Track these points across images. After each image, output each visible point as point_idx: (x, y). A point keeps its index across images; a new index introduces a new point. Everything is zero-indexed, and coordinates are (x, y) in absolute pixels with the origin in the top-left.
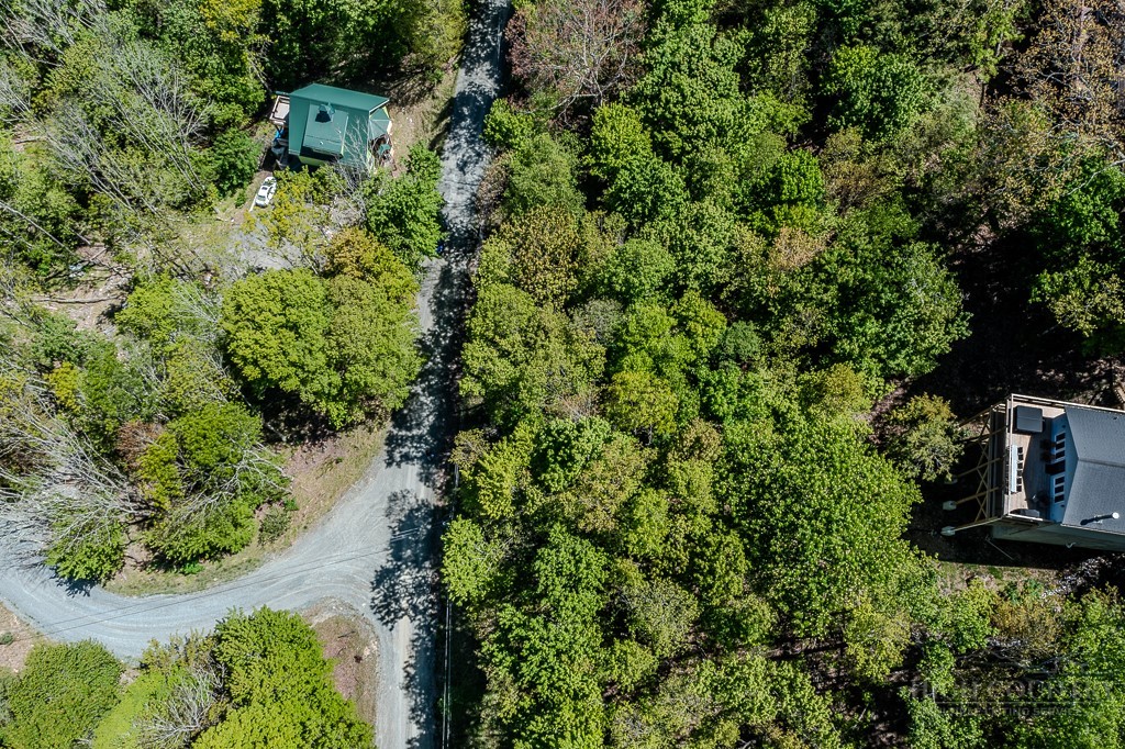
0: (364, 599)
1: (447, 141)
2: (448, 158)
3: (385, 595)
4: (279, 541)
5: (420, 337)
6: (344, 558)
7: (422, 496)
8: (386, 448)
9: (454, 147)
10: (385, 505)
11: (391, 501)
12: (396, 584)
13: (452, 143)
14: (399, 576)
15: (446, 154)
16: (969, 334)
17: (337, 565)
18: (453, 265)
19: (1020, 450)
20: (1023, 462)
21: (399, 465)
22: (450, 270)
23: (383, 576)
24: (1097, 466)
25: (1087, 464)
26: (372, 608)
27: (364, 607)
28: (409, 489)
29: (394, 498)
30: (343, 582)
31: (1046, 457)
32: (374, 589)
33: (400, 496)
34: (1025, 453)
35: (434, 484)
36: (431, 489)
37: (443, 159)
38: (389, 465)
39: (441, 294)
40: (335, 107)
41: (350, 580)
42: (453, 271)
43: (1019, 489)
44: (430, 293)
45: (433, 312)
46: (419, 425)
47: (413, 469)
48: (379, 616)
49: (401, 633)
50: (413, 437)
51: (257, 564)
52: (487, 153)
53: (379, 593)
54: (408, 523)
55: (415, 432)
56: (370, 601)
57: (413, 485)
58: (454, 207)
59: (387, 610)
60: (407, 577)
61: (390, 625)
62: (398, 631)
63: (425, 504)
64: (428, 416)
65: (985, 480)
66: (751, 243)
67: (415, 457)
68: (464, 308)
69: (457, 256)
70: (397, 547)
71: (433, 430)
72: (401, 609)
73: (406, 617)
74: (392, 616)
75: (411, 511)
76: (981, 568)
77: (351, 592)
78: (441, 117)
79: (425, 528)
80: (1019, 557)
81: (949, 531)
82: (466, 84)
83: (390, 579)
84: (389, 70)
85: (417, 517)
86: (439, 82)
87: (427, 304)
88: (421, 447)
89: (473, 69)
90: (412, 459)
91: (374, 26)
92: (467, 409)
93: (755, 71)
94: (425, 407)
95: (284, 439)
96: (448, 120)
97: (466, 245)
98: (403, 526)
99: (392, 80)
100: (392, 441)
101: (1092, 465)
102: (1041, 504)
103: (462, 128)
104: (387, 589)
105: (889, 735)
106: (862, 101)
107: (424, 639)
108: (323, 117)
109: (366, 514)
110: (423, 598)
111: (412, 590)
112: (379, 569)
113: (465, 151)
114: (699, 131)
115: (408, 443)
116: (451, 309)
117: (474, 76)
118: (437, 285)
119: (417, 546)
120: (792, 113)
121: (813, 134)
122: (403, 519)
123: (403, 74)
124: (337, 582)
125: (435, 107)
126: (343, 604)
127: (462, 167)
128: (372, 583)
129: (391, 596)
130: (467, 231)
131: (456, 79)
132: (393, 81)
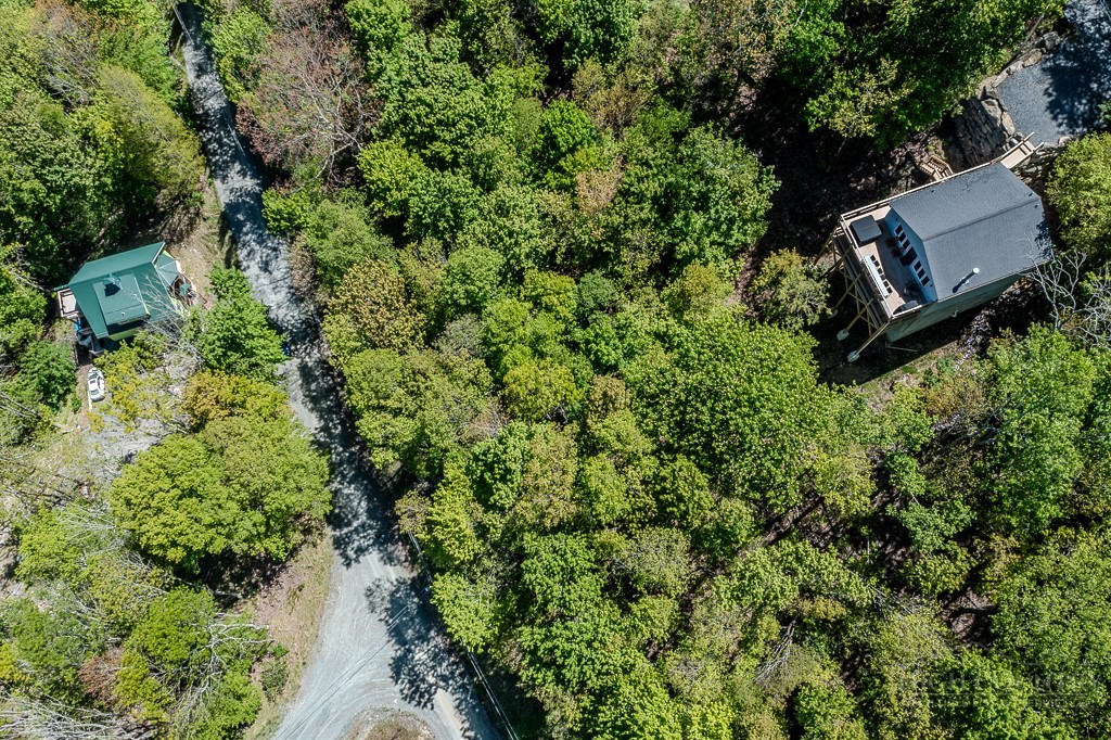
0: (393, 695)
1: (239, 252)
2: (248, 267)
3: (410, 682)
4: (287, 690)
5: (312, 438)
6: (354, 670)
7: (393, 578)
8: (337, 552)
9: (249, 254)
10: (365, 603)
11: (368, 596)
12: (414, 666)
13: (245, 252)
14: (413, 658)
15: (245, 264)
16: (779, 184)
17: (351, 680)
18: (307, 359)
19: (873, 258)
20: (881, 266)
21: (357, 561)
22: (306, 365)
23: (398, 666)
24: (940, 238)
25: (931, 241)
26: (405, 699)
27: (397, 703)
28: (377, 576)
29: (370, 593)
30: (366, 692)
31: (897, 253)
32: (397, 683)
33: (374, 588)
34: (878, 258)
35: (399, 560)
36: (398, 567)
37: (245, 270)
38: (348, 565)
39: (309, 390)
40: (117, 274)
41: (370, 686)
42: (310, 364)
43: (890, 291)
44: (300, 394)
45: (312, 410)
46: (356, 516)
47: (373, 557)
48: (414, 703)
49: (443, 706)
50: (356, 529)
51: (278, 721)
52: (282, 244)
53: (403, 682)
54: (396, 606)
55: (355, 524)
56: (399, 696)
57: (381, 572)
58: (279, 307)
59: (419, 693)
60: (420, 655)
61: (429, 705)
62: (439, 707)
63: (401, 582)
64: (359, 504)
65: (859, 297)
66: (557, 203)
67: (368, 545)
68: (337, 392)
69: (306, 349)
70: (397, 633)
71: (371, 513)
72: (431, 686)
73: (439, 690)
74: (427, 696)
75: (392, 595)
76: (896, 372)
77: (377, 697)
78: (222, 233)
79: (413, 603)
80: (920, 346)
81: (854, 356)
82: (228, 192)
83: (407, 665)
84: (151, 216)
85: (400, 597)
86: (202, 203)
87: (302, 406)
88: (368, 535)
89: (227, 176)
90: (367, 549)
91: (113, 184)
92: (391, 479)
93: (478, 53)
94: (352, 497)
95: (239, 596)
96: (230, 234)
97: (308, 335)
98: (392, 612)
99: (157, 223)
100: (339, 543)
101: (935, 240)
102: (914, 293)
103: (246, 234)
104: (409, 674)
105: (899, 552)
106: (585, 34)
107: (465, 699)
108: (111, 290)
109: (353, 621)
110: (444, 665)
111: (431, 664)
112: (391, 662)
113: (261, 253)
114: (460, 129)
115: (355, 537)
116: (326, 398)
117: (230, 183)
118: (302, 385)
119: (413, 623)
120: (531, 72)
121: (558, 81)
122: (389, 606)
123: (164, 213)
124: (360, 695)
125: (211, 227)
126: (376, 711)
127: (265, 267)
128: (392, 677)
129: (415, 680)
130: (303, 322)
131: (216, 193)
132: (159, 224)
